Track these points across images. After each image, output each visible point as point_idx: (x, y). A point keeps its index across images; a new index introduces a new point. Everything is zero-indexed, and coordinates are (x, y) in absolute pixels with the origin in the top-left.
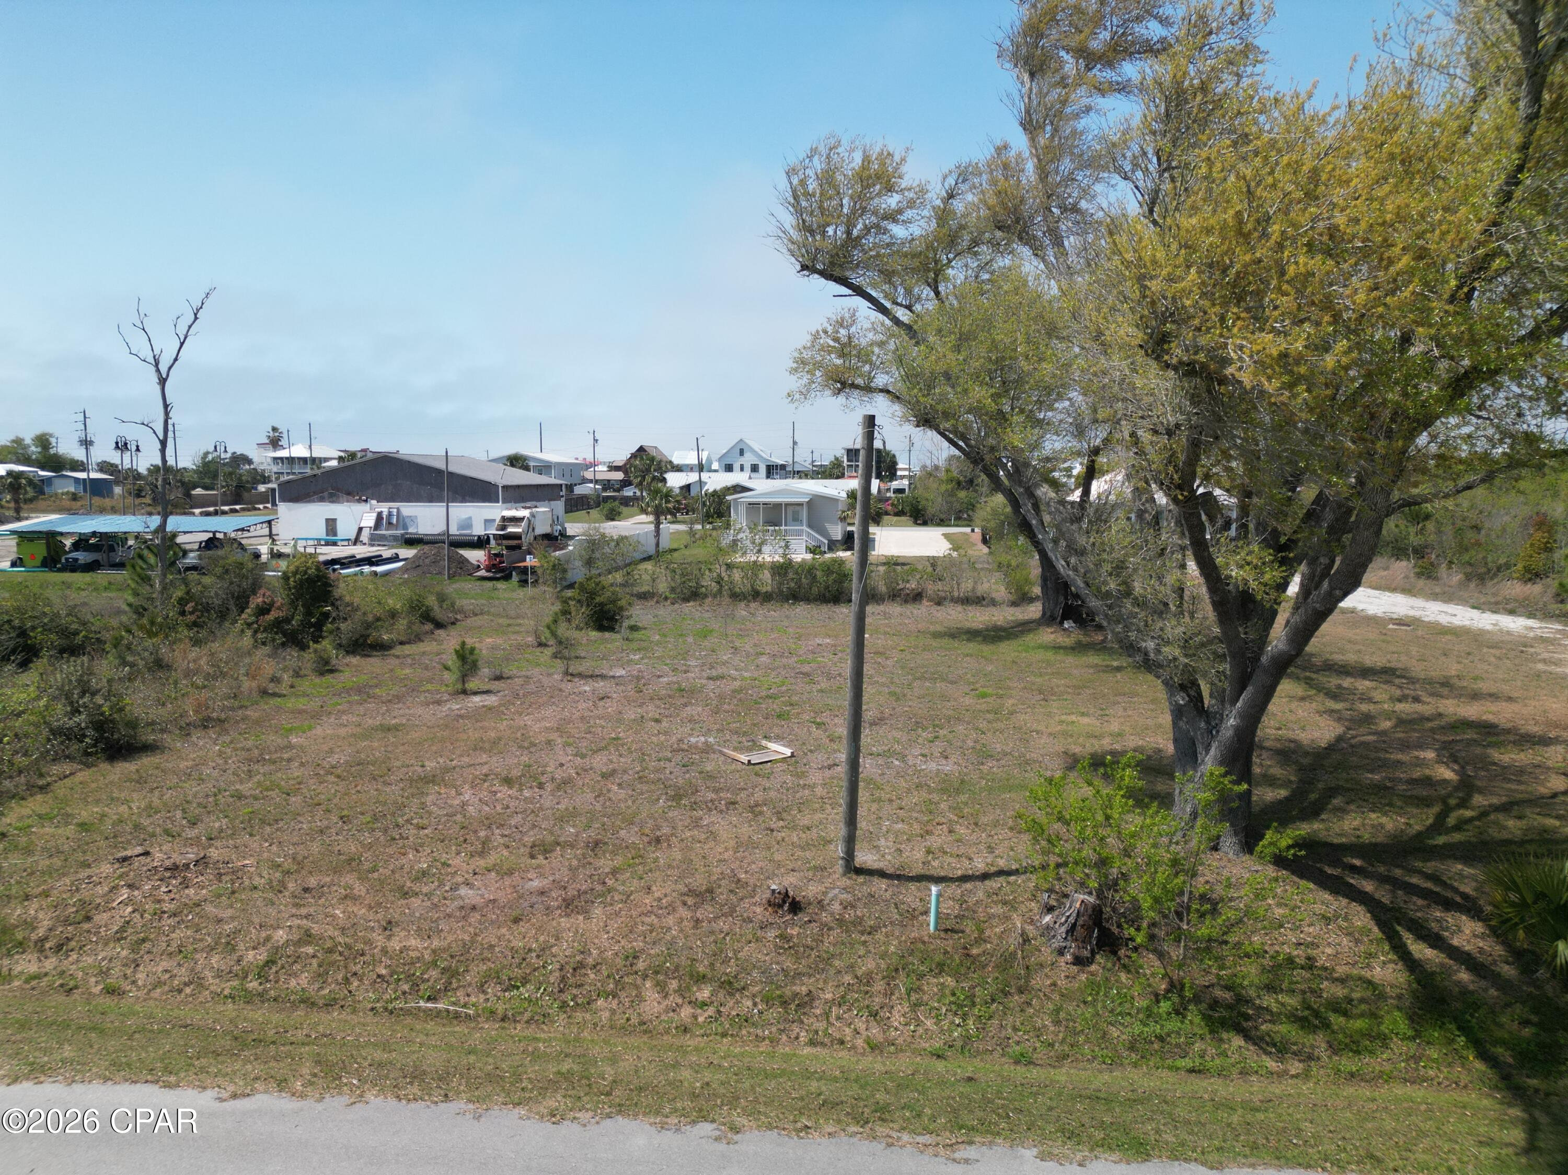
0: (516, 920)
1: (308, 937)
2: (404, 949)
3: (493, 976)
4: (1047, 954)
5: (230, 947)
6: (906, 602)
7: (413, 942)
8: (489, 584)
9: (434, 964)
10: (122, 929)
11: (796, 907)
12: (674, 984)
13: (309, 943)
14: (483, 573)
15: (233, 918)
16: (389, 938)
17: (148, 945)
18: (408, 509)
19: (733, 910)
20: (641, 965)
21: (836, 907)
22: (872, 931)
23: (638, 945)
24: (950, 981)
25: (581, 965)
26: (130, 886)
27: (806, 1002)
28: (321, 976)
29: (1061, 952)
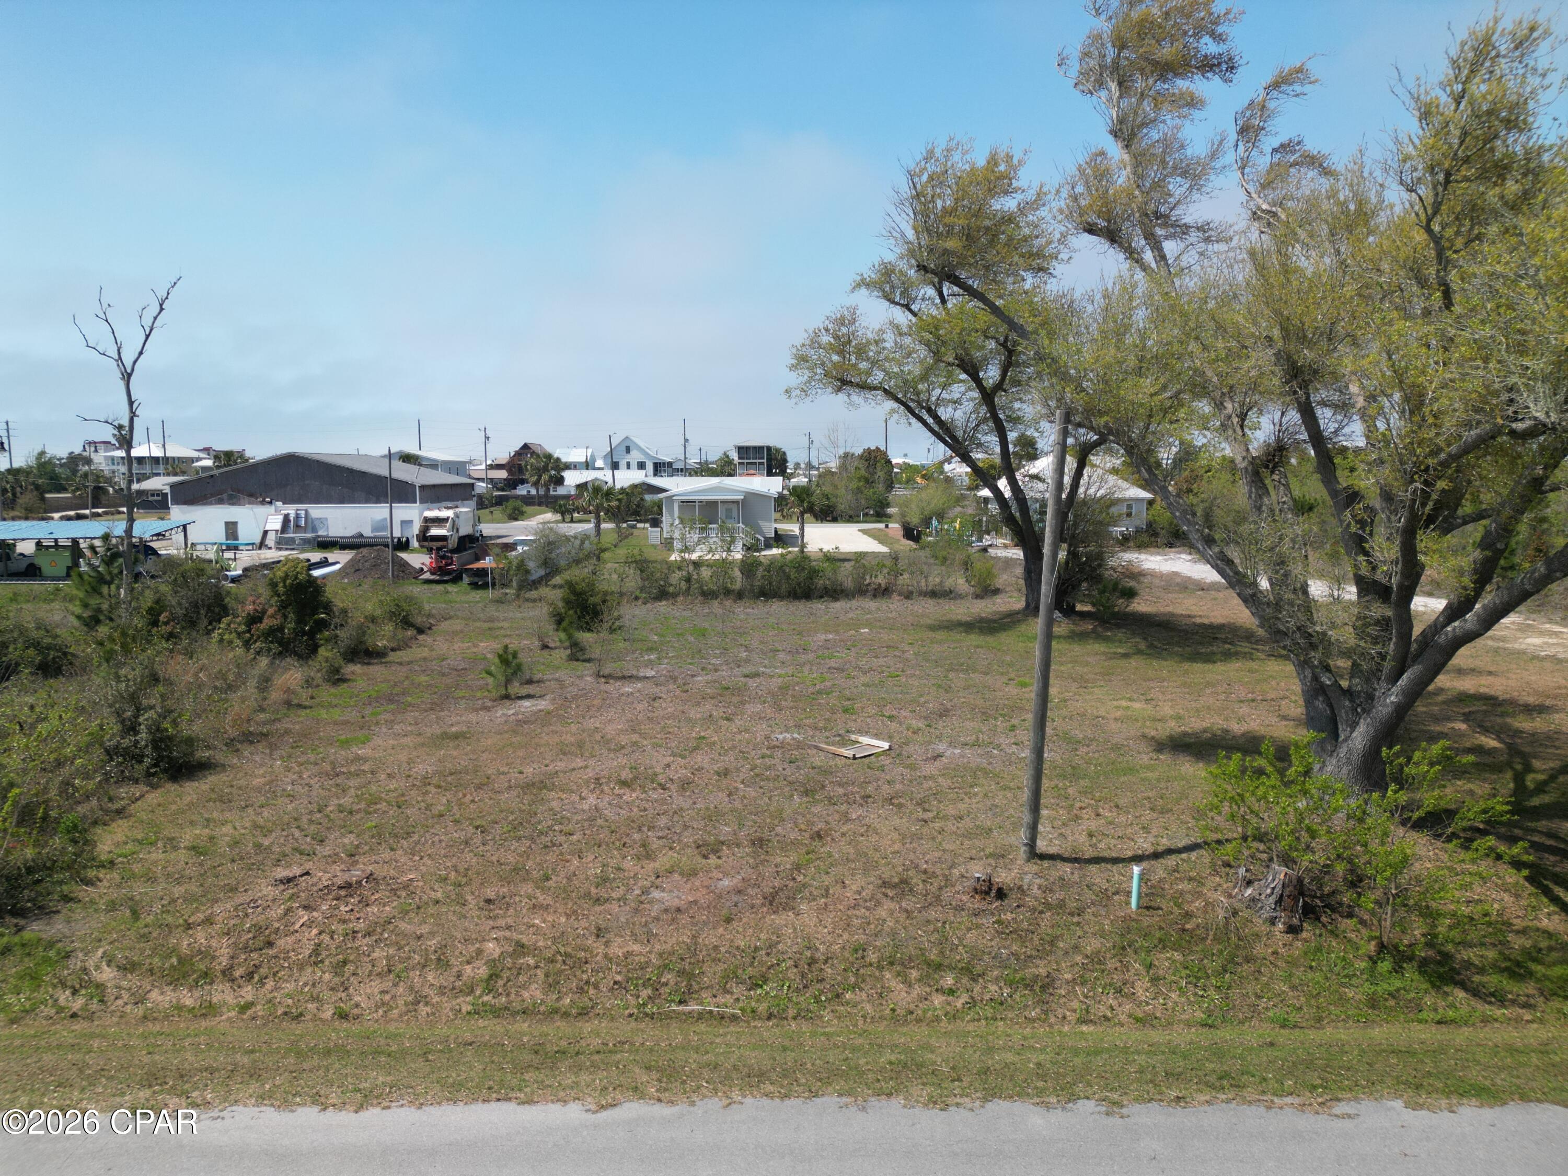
0: (728, 920)
1: (521, 949)
2: (628, 955)
3: (731, 975)
4: (1260, 926)
5: (442, 963)
6: (875, 596)
7: (636, 948)
8: (439, 588)
9: (666, 967)
10: (316, 952)
11: (1001, 894)
12: (914, 974)
13: (524, 955)
14: (427, 576)
15: (432, 934)
16: (607, 944)
17: (350, 968)
18: (317, 511)
19: (938, 898)
20: (872, 957)
21: (1035, 891)
22: (1080, 912)
23: (862, 938)
24: (1177, 956)
25: (812, 961)
26: (306, 907)
27: (1047, 984)
28: (551, 985)
29: (1273, 921)
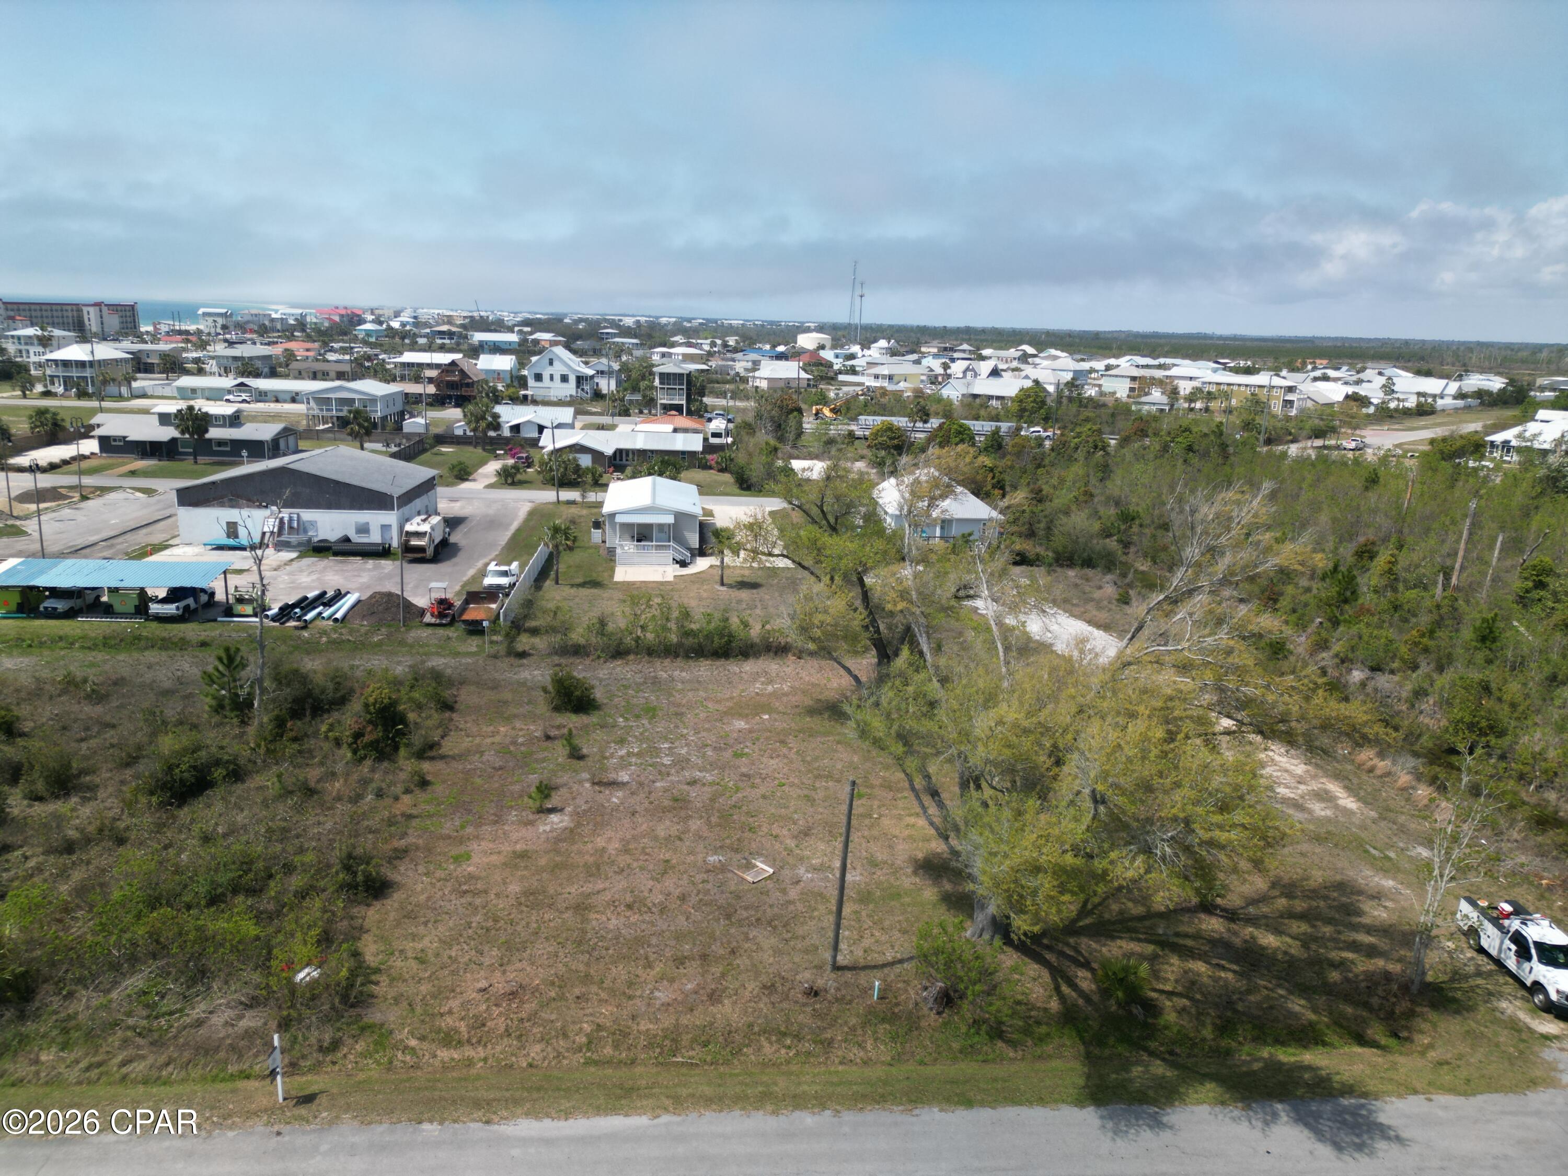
0: (692, 1010)
1: (599, 1027)
2: (648, 1030)
3: (694, 1040)
4: (925, 1011)
5: (565, 1036)
7: (651, 1026)
8: (441, 632)
9: (665, 1037)
10: (506, 1030)
11: (816, 994)
12: (774, 1038)
13: (601, 1030)
15: (557, 1019)
16: (638, 1024)
17: (524, 1038)
18: (308, 515)
19: (787, 996)
20: (756, 1029)
21: (833, 991)
22: (850, 1002)
23: (751, 1019)
24: (888, 1027)
25: (730, 1032)
26: (496, 1005)
27: (830, 1042)
28: (616, 1046)
29: (931, 1009)
